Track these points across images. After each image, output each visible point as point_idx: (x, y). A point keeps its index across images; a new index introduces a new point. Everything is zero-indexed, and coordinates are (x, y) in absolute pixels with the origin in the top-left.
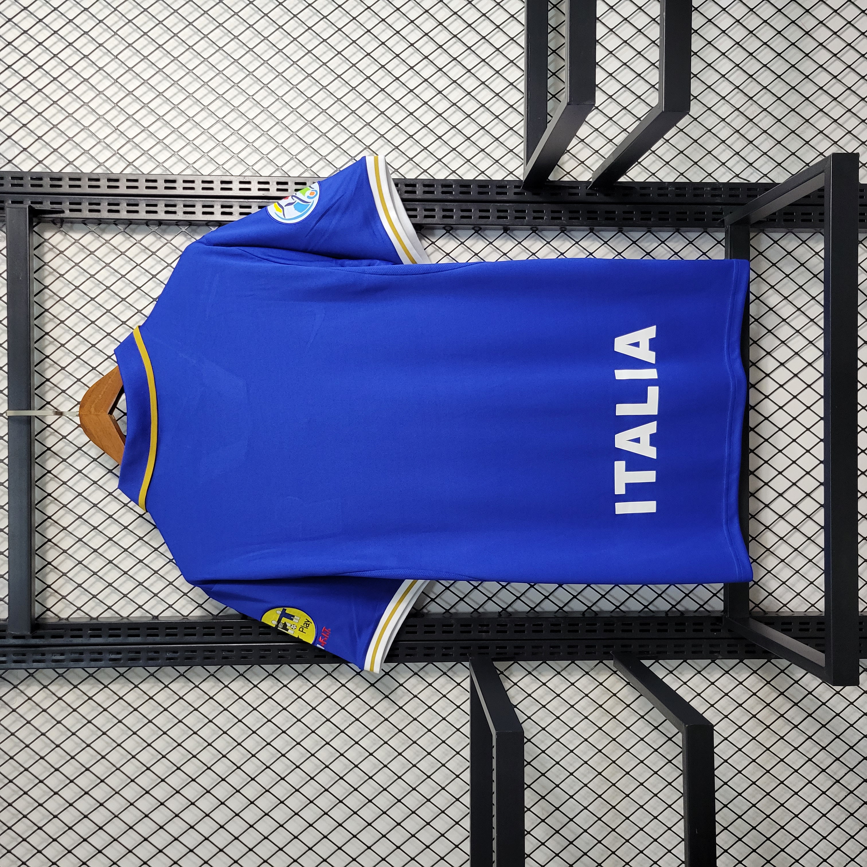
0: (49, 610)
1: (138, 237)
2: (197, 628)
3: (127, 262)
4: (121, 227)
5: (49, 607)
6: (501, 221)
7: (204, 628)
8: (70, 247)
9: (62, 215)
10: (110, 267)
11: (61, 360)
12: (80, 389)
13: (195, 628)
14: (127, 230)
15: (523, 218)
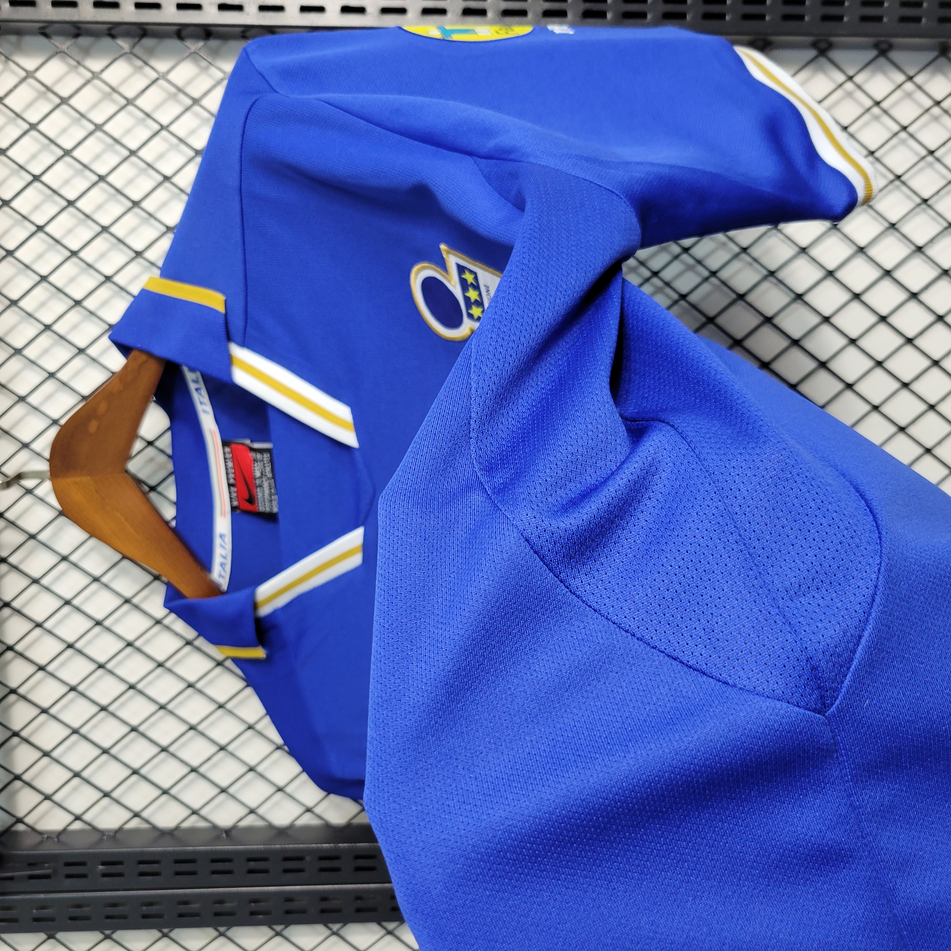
0: (20, 821)
1: (162, 66)
3: (140, 122)
4: (124, 44)
5: (20, 815)
6: (870, 26)
8: (16, 87)
10: (105, 133)
14: (137, 50)
15: (918, 20)
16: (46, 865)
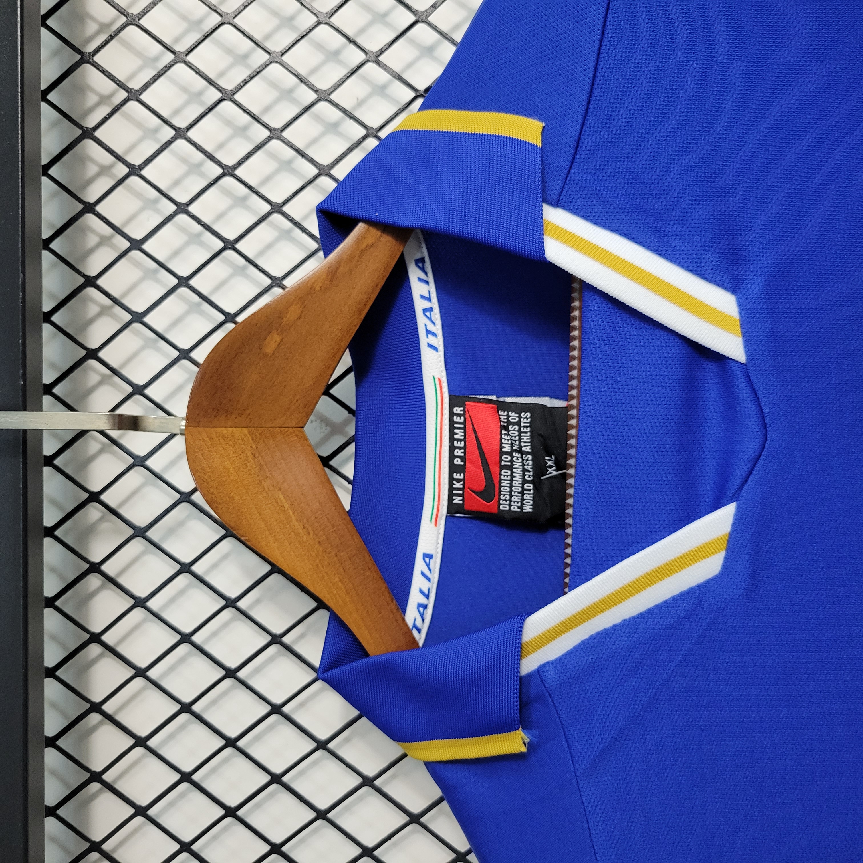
12: (187, 312)
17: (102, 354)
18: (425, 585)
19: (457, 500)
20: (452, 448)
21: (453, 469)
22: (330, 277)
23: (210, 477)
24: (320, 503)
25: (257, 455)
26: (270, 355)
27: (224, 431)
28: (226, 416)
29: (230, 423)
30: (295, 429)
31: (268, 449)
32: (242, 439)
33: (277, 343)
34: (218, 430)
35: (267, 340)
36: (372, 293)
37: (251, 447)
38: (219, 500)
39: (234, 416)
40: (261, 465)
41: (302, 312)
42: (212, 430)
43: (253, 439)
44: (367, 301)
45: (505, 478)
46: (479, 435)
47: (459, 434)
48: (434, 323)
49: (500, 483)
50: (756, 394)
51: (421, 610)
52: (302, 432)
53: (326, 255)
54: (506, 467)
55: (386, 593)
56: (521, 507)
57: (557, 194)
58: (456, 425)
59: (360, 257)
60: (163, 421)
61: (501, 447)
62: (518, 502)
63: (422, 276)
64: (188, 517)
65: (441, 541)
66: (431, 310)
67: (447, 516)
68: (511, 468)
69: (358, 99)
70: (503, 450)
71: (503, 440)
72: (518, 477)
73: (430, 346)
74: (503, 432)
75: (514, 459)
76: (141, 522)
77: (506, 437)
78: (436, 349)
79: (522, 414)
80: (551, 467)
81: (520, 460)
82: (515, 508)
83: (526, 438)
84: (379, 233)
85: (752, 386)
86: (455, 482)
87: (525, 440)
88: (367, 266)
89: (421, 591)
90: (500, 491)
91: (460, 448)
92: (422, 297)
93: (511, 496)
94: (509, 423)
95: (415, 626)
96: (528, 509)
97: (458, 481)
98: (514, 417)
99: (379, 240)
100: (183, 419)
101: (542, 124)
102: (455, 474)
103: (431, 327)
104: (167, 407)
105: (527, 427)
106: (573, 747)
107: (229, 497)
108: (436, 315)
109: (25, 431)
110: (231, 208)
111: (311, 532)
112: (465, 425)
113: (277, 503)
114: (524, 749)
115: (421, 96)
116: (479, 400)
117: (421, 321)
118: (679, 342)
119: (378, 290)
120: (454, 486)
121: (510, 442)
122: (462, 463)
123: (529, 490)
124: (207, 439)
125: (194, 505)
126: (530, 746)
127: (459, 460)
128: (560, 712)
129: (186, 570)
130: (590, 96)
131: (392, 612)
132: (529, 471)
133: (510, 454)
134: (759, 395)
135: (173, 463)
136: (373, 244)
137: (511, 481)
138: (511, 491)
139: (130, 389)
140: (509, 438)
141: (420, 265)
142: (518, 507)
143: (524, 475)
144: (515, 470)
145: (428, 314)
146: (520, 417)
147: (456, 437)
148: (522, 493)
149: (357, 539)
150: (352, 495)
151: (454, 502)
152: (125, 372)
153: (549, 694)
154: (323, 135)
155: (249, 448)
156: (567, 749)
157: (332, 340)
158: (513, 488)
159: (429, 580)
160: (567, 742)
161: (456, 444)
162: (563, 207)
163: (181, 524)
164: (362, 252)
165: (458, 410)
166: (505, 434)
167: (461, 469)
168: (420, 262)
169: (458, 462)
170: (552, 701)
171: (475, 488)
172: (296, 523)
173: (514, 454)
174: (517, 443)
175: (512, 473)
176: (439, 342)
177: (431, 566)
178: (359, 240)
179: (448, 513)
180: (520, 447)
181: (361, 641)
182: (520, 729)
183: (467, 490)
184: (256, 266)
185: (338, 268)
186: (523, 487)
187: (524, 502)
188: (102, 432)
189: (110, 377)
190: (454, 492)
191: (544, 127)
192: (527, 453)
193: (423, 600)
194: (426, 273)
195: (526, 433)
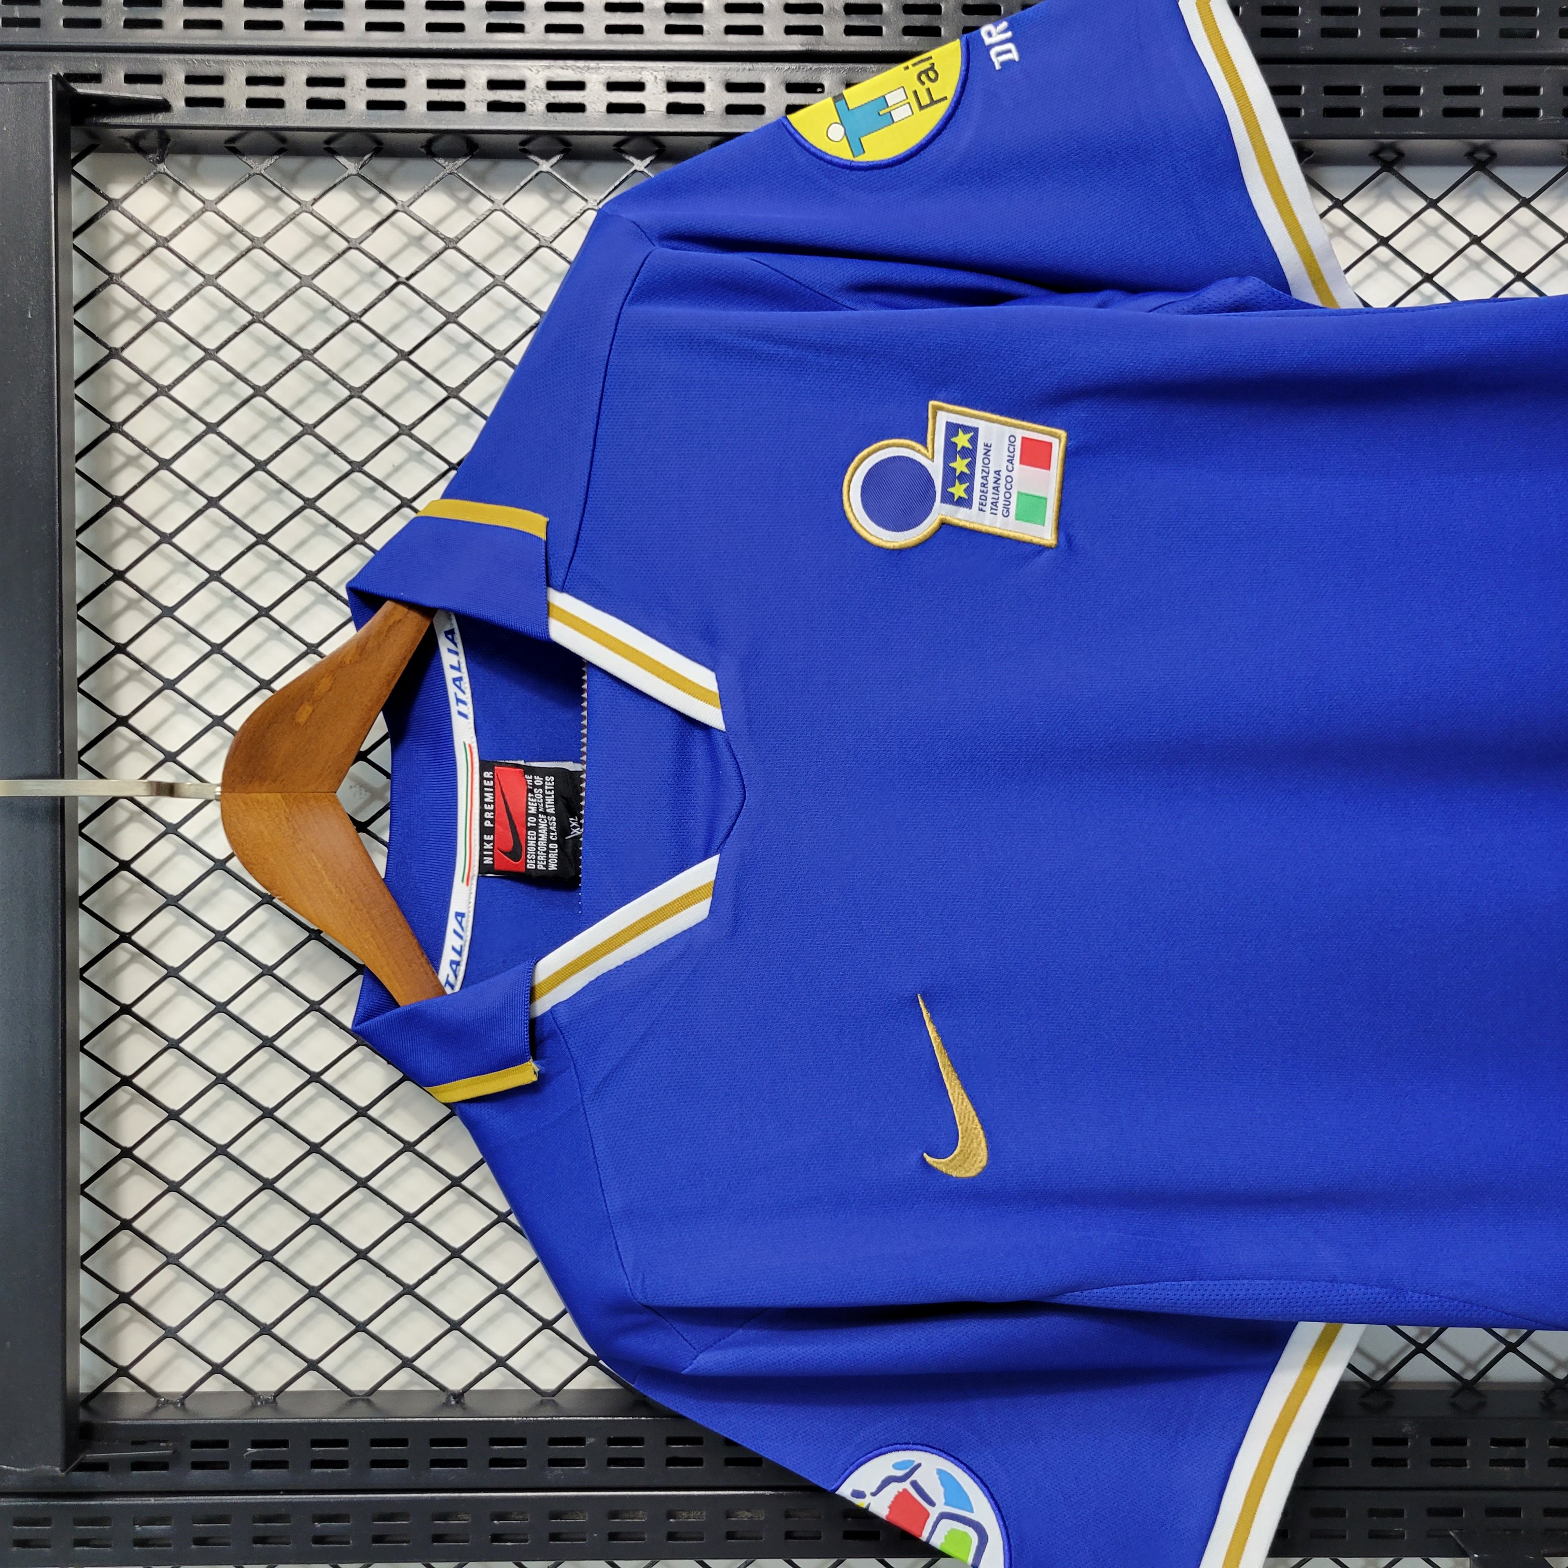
0: (123, 1372)
1: (402, 193)
2: (590, 1441)
5: (124, 1362)
7: (612, 1442)
9: (160, 119)
10: (316, 289)
11: (161, 588)
12: (220, 678)
13: (580, 1441)
15: (1533, 113)
16: (162, 1444)
17: (132, 721)
18: (458, 943)
19: (488, 861)
20: (482, 811)
21: (483, 830)
22: (359, 651)
23: (245, 840)
24: (352, 864)
25: (290, 819)
26: (302, 725)
27: (259, 796)
28: (260, 782)
29: (264, 788)
30: (328, 794)
31: (302, 813)
32: (276, 804)
33: (309, 713)
34: (253, 795)
35: (299, 711)
36: (401, 666)
37: (285, 811)
38: (254, 861)
39: (267, 783)
40: (294, 828)
41: (333, 684)
42: (247, 795)
43: (286, 804)
44: (396, 673)
45: (532, 838)
46: (507, 798)
47: (489, 798)
48: (463, 692)
49: (527, 843)
50: (735, 759)
51: (454, 966)
52: (335, 797)
53: (358, 627)
54: (531, 828)
55: (416, 948)
56: (547, 866)
57: (561, 580)
58: (486, 789)
59: (388, 631)
60: (198, 787)
61: (528, 809)
62: (543, 861)
63: (452, 647)
64: (223, 887)
65: (473, 900)
66: (460, 679)
67: (478, 877)
68: (536, 829)
69: (394, 466)
70: (529, 812)
71: (529, 803)
72: (543, 837)
73: (460, 713)
74: (530, 795)
75: (540, 820)
76: (174, 889)
77: (532, 800)
78: (465, 716)
79: (547, 778)
80: (575, 827)
81: (546, 821)
82: (540, 867)
83: (550, 800)
84: (406, 610)
85: (732, 751)
86: (485, 844)
87: (549, 803)
88: (394, 641)
89: (454, 949)
90: (527, 851)
91: (489, 811)
92: (452, 667)
93: (537, 855)
94: (534, 786)
95: (447, 982)
96: (553, 867)
97: (488, 842)
98: (538, 781)
99: (406, 616)
100: (218, 785)
101: (546, 519)
102: (485, 836)
103: (461, 696)
104: (200, 773)
105: (551, 790)
106: (581, 1077)
107: (264, 859)
108: (466, 684)
109: (62, 799)
110: (266, 571)
111: (344, 891)
112: (494, 789)
113: (310, 864)
114: (535, 1079)
115: (454, 468)
116: (507, 765)
117: (452, 689)
118: (670, 713)
119: (406, 663)
120: (485, 847)
121: (536, 804)
122: (492, 825)
123: (554, 850)
124: (242, 804)
125: (229, 872)
126: (540, 1075)
127: (489, 822)
128: (569, 1046)
129: (221, 939)
130: (587, 497)
131: (422, 966)
132: (554, 832)
133: (536, 816)
134: (738, 760)
135: (206, 831)
136: (400, 620)
137: (537, 841)
138: (537, 850)
139: (161, 756)
140: (535, 800)
141: (450, 636)
142: (544, 866)
143: (549, 835)
144: (540, 831)
145: (458, 683)
146: (544, 781)
147: (486, 800)
148: (547, 853)
149: (388, 896)
150: (388, 858)
151: (485, 862)
152: (155, 738)
153: (561, 1031)
154: (359, 499)
155: (283, 812)
156: (576, 1080)
157: (363, 710)
158: (539, 848)
159: (461, 937)
160: (576, 1073)
161: (486, 807)
162: (567, 592)
163: (215, 893)
164: (390, 628)
165: (487, 774)
166: (531, 797)
167: (490, 831)
168: (450, 634)
169: (488, 824)
170: (564, 1037)
171: (503, 849)
172: (329, 883)
173: (540, 815)
174: (542, 805)
175: (538, 833)
176: (469, 710)
177: (464, 924)
178: (386, 617)
179: (479, 873)
180: (545, 809)
181: (392, 993)
182: (531, 1060)
183: (497, 851)
184: (291, 633)
185: (367, 643)
186: (547, 847)
187: (550, 861)
188: (132, 800)
189: (139, 743)
190: (485, 853)
191: (548, 523)
192: (551, 815)
193: (456, 957)
194: (456, 644)
195: (550, 795)
